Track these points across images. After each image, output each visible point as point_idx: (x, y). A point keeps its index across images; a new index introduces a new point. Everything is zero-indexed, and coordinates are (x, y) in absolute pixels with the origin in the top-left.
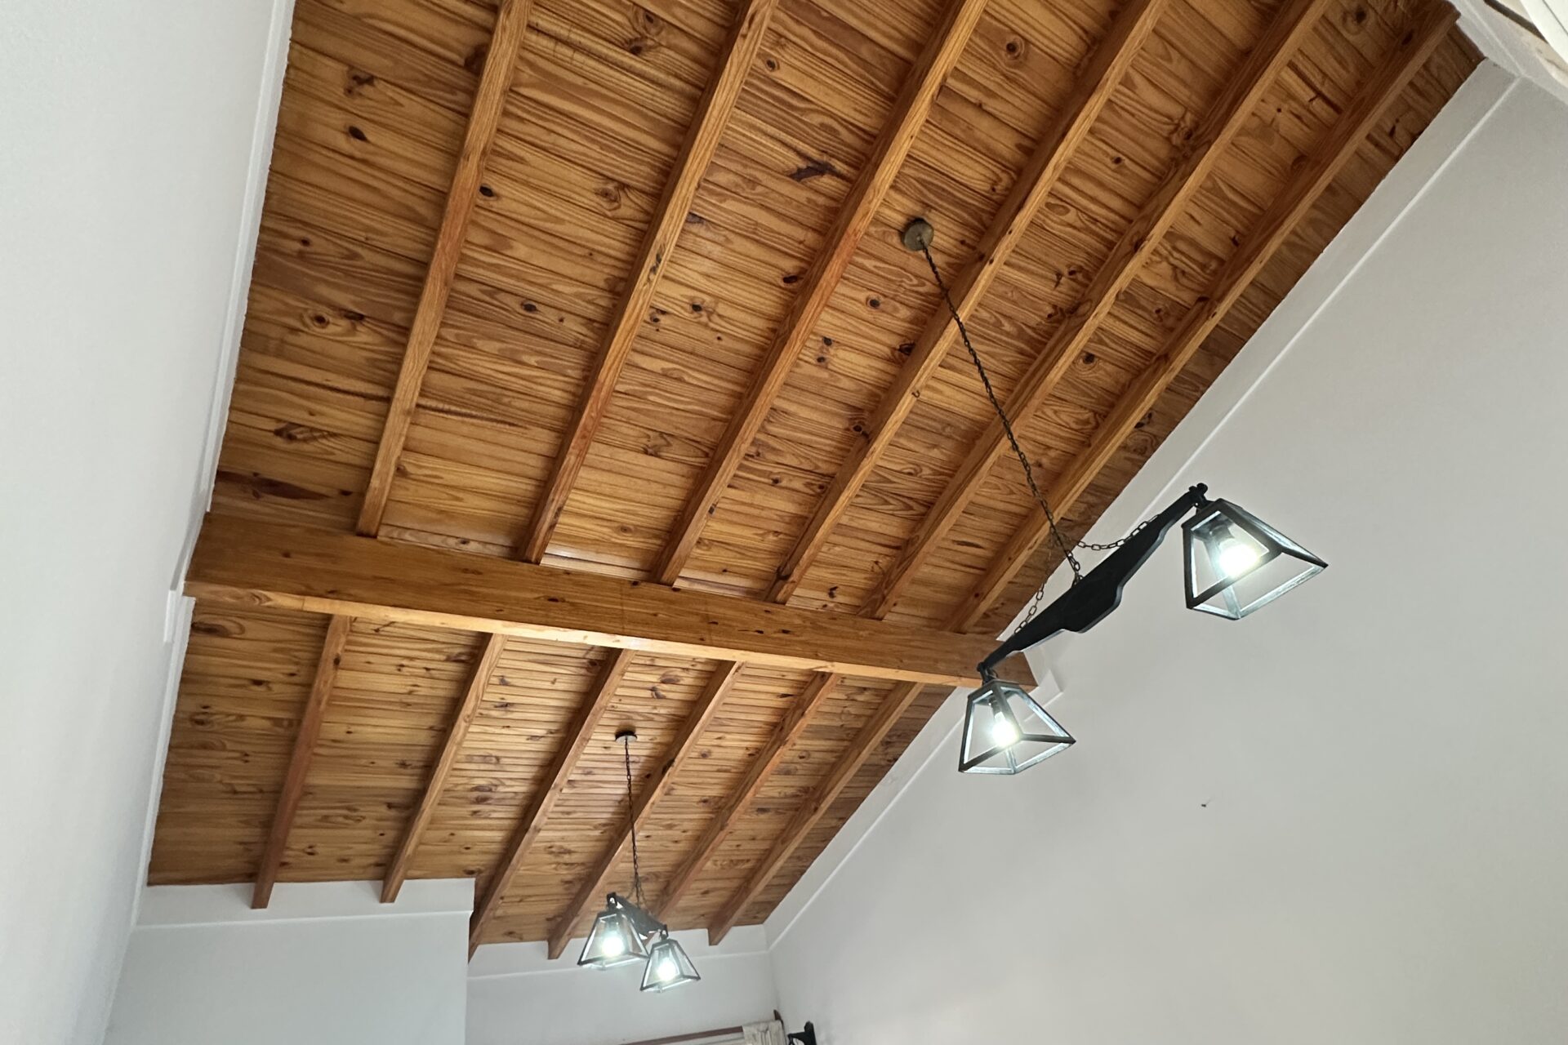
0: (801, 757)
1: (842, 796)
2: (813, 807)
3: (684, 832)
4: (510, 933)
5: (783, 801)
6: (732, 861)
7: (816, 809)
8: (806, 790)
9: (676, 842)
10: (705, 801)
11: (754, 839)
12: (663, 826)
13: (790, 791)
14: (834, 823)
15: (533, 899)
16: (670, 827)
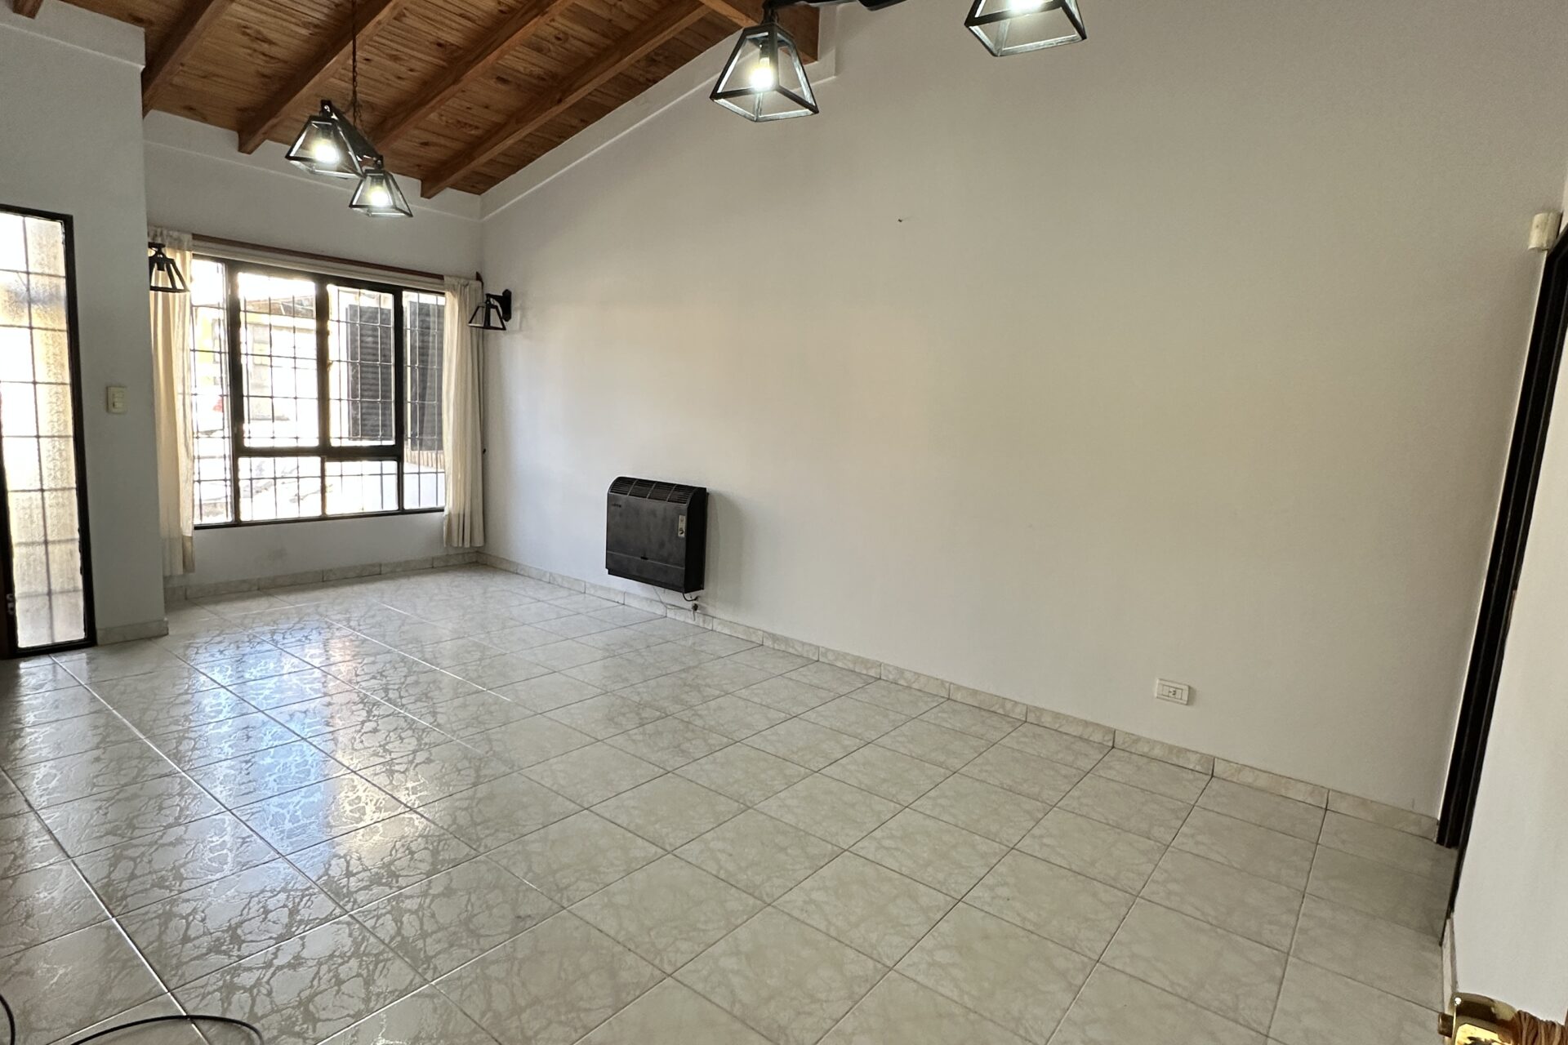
0: (559, 39)
1: (589, 97)
2: (558, 97)
3: (411, 70)
4: (190, 109)
5: (526, 78)
6: (459, 122)
7: (560, 101)
8: (554, 76)
9: (399, 78)
10: (439, 45)
11: (487, 107)
12: (387, 55)
13: (537, 71)
14: (575, 122)
15: (220, 80)
16: (395, 58)
